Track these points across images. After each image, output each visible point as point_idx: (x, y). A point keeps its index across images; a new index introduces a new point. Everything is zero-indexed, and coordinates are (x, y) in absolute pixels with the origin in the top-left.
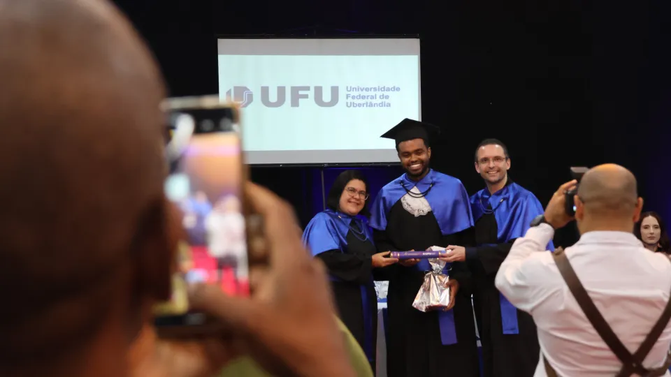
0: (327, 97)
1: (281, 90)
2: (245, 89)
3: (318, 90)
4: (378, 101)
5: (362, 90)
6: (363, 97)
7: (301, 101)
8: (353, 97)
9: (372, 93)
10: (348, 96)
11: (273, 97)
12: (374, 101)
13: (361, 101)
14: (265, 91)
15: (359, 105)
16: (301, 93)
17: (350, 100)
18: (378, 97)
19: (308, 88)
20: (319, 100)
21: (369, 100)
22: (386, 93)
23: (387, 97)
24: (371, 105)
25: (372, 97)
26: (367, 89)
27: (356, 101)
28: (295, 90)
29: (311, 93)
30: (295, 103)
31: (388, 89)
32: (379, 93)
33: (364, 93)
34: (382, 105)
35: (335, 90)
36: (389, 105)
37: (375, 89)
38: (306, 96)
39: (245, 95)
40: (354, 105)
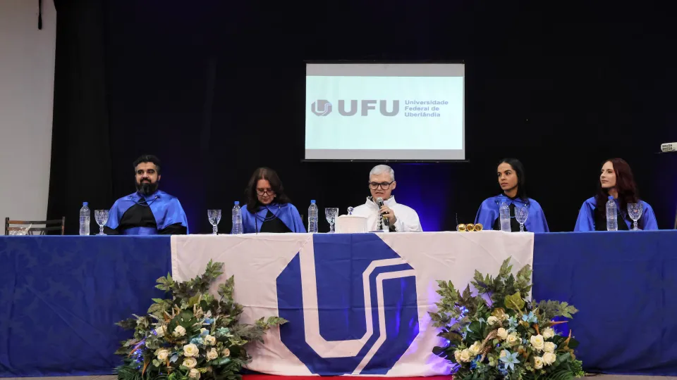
0: (390, 108)
1: (354, 103)
2: (326, 102)
3: (383, 104)
4: (430, 112)
5: (418, 103)
6: (419, 109)
7: (369, 111)
8: (411, 109)
9: (426, 106)
10: (406, 108)
11: (348, 108)
12: (427, 112)
13: (417, 112)
14: (341, 103)
15: (415, 115)
16: (369, 105)
17: (408, 111)
18: (430, 109)
19: (375, 102)
20: (383, 110)
21: (423, 111)
22: (437, 106)
23: (437, 109)
24: (425, 115)
25: (426, 109)
26: (422, 103)
27: (413, 112)
28: (365, 103)
29: (377, 106)
30: (364, 113)
31: (439, 103)
32: (431, 106)
33: (419, 106)
34: (433, 115)
35: (396, 103)
36: (439, 115)
37: (428, 103)
38: (373, 108)
39: (326, 106)
40: (410, 115)
